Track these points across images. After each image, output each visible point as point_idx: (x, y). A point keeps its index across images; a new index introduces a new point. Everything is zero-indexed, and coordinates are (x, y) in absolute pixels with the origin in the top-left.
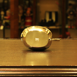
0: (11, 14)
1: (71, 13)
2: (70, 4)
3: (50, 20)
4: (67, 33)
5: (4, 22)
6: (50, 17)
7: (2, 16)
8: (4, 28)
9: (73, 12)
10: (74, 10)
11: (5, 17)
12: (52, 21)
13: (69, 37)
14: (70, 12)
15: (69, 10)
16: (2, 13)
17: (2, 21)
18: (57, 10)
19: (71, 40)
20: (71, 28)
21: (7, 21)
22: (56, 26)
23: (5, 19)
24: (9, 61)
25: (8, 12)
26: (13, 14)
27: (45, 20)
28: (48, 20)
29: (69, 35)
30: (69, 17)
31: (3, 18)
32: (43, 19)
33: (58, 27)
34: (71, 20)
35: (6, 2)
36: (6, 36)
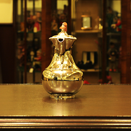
0: (42, 55)
1: (113, 53)
2: (112, 44)
3: (88, 62)
4: (109, 77)
5: (34, 63)
6: (89, 58)
7: (32, 57)
8: (34, 71)
9: (115, 52)
10: (116, 50)
11: (35, 58)
12: (91, 62)
13: (110, 82)
14: (111, 52)
15: (110, 50)
16: (32, 53)
17: (32, 62)
18: (96, 50)
19: (112, 86)
20: (113, 71)
21: (38, 63)
22: (95, 69)
23: (36, 61)
24: (40, 111)
25: (39, 52)
26: (45, 55)
27: (82, 62)
28: (85, 61)
29: (111, 80)
30: (110, 59)
31: (33, 58)
32: (80, 60)
33: (98, 71)
34: (112, 62)
35: (36, 40)
36: (36, 81)
